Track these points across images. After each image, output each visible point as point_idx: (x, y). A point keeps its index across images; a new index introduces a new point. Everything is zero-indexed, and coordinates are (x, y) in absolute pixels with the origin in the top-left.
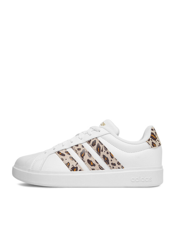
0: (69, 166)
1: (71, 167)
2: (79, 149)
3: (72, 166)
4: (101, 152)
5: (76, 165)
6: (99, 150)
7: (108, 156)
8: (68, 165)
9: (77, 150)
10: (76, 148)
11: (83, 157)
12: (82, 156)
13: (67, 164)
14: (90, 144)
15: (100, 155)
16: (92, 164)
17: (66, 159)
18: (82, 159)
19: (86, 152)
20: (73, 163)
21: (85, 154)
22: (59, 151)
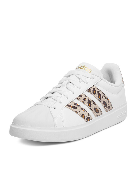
0: (84, 117)
1: (86, 118)
2: (85, 99)
3: (87, 117)
4: (102, 99)
5: (88, 115)
6: (100, 98)
7: (106, 101)
8: (83, 116)
9: (83, 100)
10: (82, 98)
11: (90, 107)
12: (90, 105)
14: (91, 93)
15: (101, 102)
16: (97, 111)
17: (80, 112)
18: (91, 109)
19: (91, 101)
20: (86, 114)
21: (91, 103)
22: (69, 104)
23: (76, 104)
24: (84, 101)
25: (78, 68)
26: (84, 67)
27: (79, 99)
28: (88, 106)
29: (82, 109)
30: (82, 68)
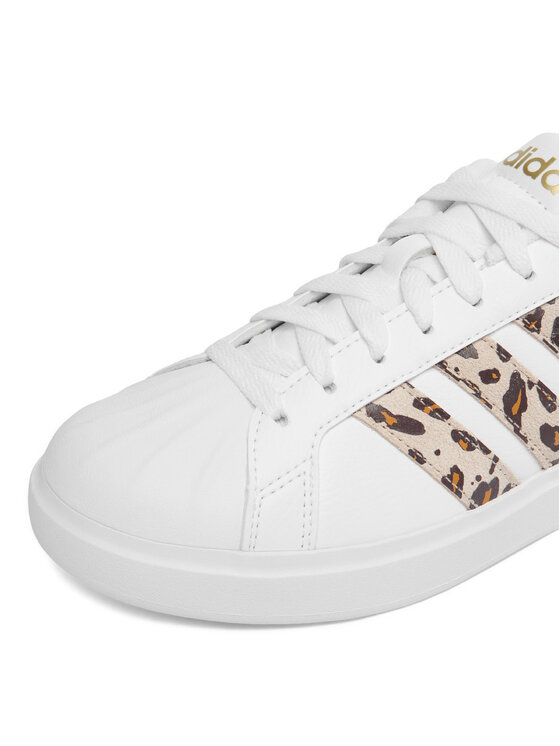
0: (461, 484)
1: (469, 489)
2: (489, 376)
3: (477, 484)
5: (491, 471)
8: (453, 481)
9: (477, 381)
10: (471, 369)
11: (516, 419)
12: (515, 413)
13: (450, 477)
14: (541, 337)
17: (438, 453)
18: (517, 431)
19: (531, 385)
20: (474, 467)
21: (524, 399)
22: (376, 403)
23: (422, 403)
24: (483, 387)
25: (511, 164)
26: (544, 165)
27: (457, 370)
28: (502, 415)
29: (458, 436)
30: (534, 167)
